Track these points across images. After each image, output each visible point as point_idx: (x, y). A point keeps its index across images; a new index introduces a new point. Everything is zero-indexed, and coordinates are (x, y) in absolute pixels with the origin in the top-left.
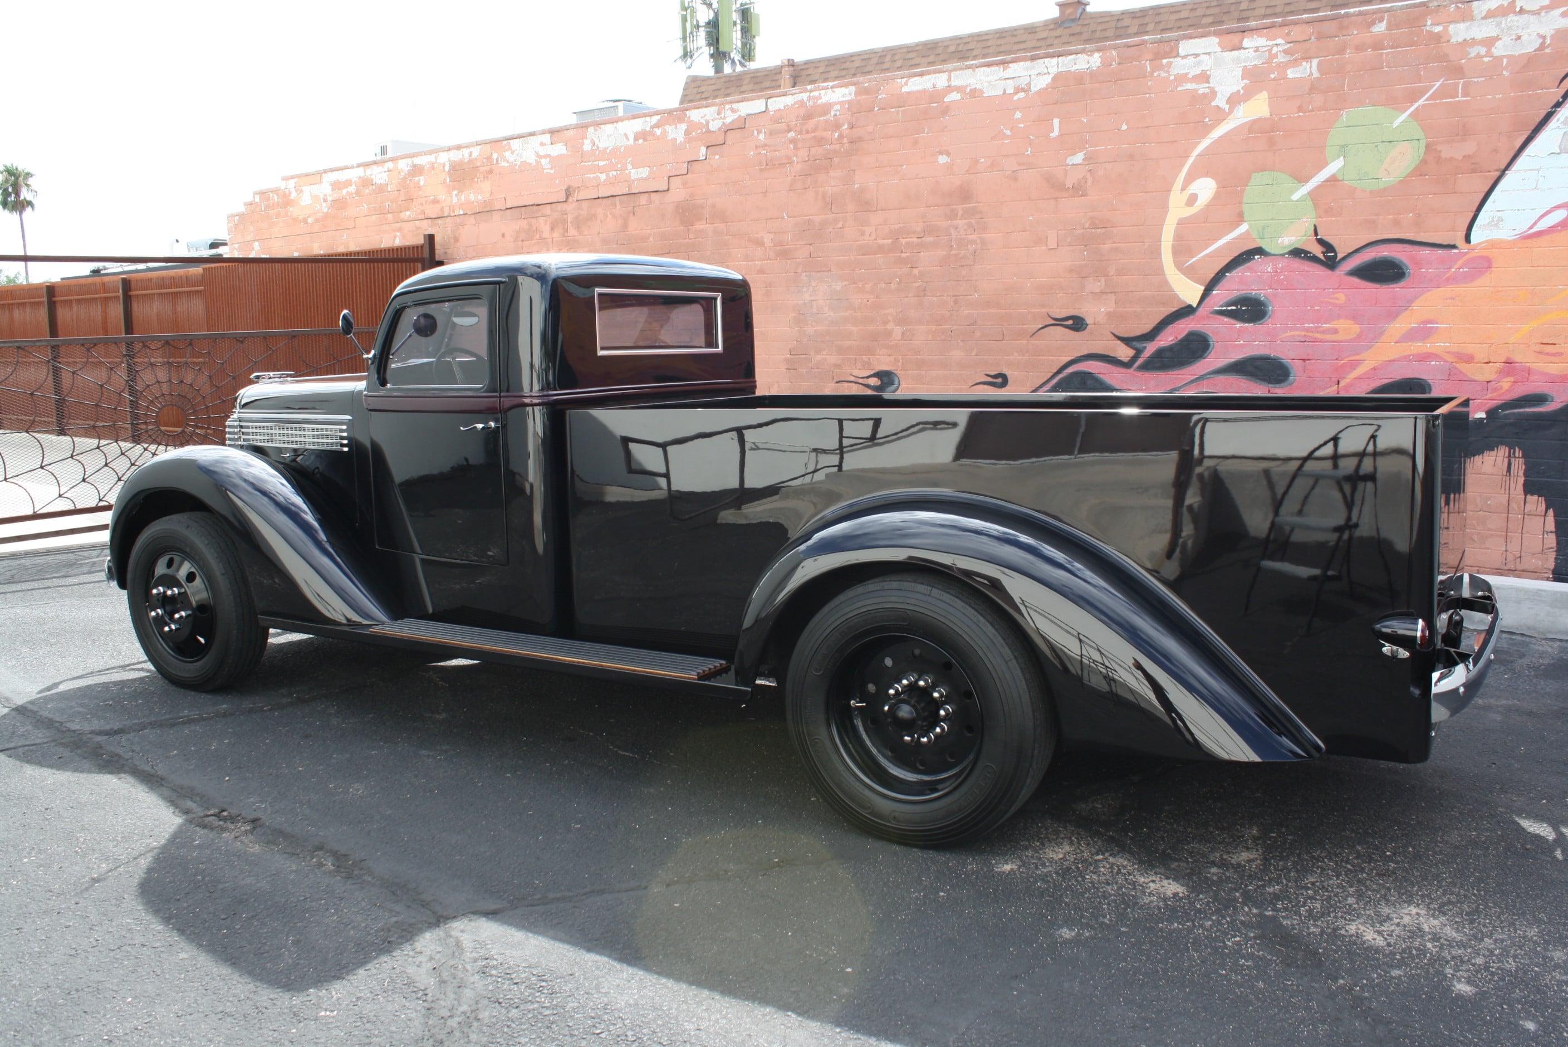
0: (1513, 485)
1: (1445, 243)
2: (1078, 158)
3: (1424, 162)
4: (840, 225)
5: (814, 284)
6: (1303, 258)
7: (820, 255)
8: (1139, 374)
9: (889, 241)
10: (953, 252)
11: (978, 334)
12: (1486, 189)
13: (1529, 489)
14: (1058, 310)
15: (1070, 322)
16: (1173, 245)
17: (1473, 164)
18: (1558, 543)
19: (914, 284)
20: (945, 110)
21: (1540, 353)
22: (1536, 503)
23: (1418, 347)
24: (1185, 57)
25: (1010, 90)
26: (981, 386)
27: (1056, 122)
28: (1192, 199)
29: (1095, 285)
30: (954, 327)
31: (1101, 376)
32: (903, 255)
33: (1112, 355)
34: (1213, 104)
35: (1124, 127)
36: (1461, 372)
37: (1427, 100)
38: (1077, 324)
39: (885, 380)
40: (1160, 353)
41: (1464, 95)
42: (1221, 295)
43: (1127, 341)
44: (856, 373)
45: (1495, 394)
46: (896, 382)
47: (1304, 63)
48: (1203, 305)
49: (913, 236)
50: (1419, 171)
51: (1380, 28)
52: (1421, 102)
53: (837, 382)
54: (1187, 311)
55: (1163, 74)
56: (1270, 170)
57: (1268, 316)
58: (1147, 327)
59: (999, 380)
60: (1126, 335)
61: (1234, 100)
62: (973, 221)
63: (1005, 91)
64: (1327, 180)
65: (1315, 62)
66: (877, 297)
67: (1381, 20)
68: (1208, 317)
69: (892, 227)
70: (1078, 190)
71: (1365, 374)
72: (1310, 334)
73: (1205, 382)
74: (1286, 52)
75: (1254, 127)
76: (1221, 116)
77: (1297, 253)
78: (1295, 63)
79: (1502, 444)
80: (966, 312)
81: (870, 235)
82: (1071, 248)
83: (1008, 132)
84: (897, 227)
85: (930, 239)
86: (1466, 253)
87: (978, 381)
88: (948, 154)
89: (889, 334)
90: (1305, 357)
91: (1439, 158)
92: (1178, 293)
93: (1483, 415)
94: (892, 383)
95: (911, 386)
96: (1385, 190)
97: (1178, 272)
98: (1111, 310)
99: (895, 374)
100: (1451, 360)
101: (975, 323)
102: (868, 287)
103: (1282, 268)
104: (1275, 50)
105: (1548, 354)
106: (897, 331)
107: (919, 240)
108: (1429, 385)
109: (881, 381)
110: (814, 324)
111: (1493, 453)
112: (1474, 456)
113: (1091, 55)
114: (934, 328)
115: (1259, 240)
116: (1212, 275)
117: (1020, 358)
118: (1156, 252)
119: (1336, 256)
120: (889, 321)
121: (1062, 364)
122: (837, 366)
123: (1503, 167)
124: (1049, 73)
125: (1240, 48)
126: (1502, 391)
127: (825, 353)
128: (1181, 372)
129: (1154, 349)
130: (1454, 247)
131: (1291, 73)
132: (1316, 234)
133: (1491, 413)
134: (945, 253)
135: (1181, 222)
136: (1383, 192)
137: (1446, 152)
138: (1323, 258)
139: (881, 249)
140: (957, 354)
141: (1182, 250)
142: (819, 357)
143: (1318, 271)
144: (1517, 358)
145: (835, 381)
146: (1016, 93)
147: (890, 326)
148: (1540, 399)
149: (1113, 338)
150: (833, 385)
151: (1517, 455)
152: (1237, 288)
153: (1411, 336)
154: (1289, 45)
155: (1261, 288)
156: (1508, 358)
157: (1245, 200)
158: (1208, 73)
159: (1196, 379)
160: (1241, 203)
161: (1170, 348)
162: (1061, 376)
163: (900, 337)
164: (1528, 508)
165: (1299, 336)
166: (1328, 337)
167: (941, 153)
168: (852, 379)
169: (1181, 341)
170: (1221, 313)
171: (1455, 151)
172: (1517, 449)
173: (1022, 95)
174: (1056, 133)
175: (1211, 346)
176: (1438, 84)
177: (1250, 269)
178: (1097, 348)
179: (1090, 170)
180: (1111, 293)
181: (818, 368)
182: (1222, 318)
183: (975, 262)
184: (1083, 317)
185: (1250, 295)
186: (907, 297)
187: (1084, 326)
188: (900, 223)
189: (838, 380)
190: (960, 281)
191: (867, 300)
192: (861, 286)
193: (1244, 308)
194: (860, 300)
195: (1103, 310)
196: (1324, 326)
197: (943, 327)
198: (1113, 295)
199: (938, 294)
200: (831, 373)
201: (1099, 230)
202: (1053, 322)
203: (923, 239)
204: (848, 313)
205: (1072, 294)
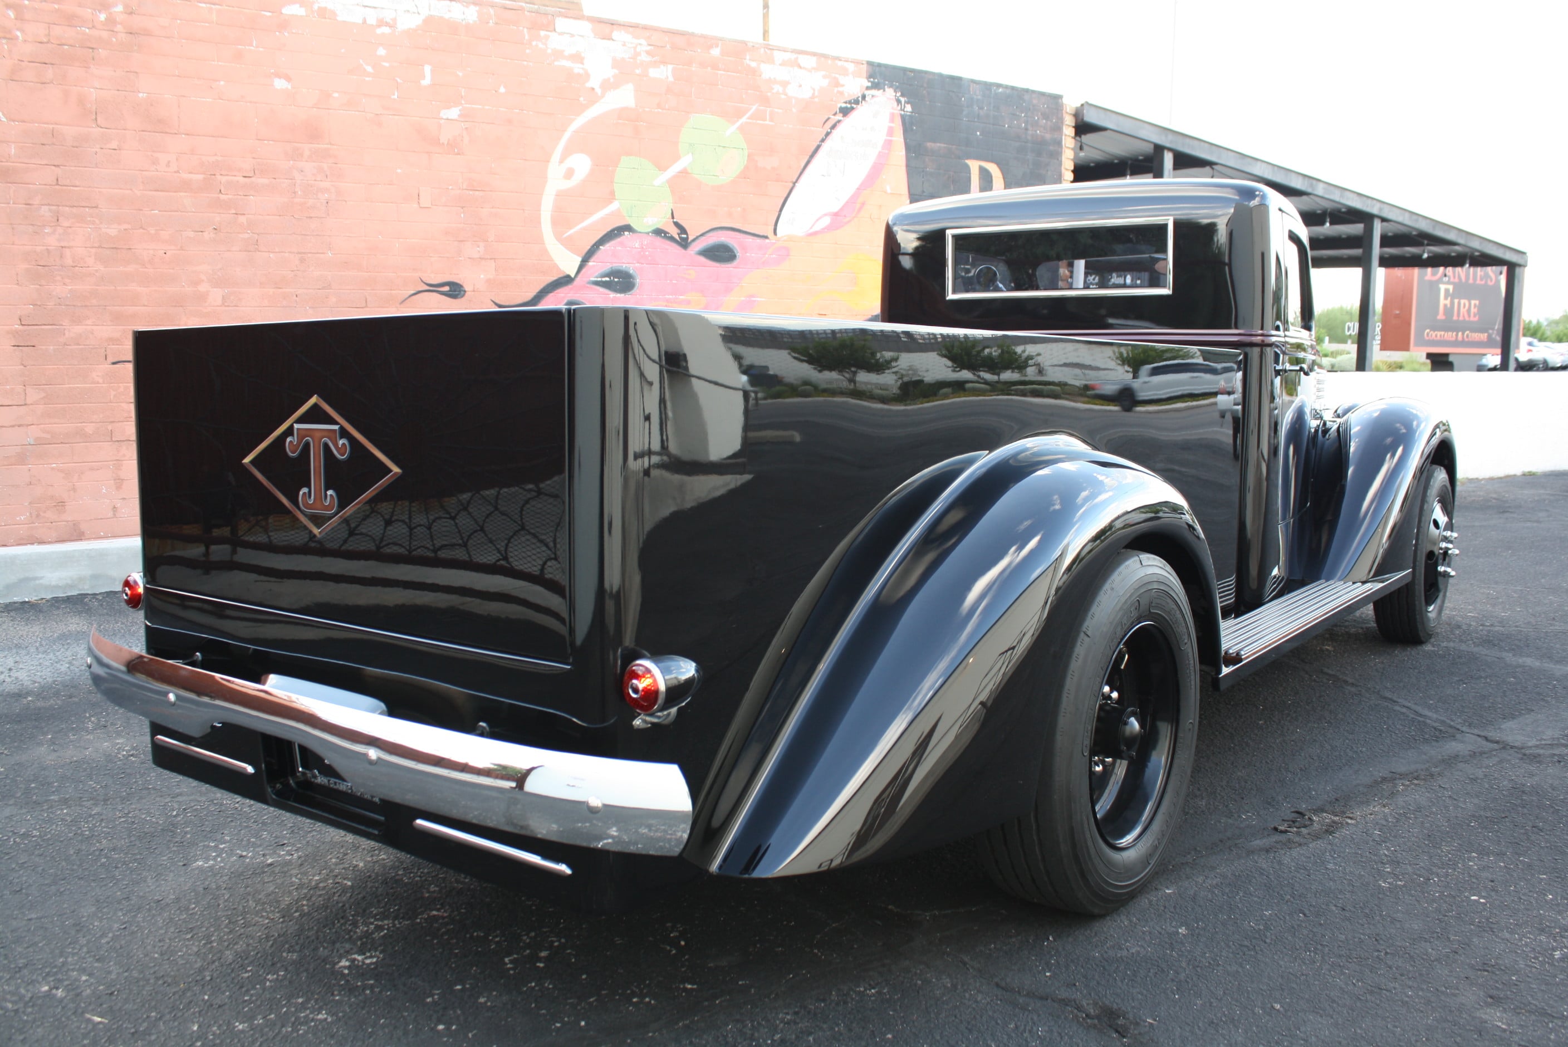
1: (761, 234)
2: (454, 113)
3: (746, 168)
4: (114, 145)
5: (65, 224)
6: (664, 238)
7: (77, 183)
9: (201, 177)
10: (297, 200)
12: (785, 196)
14: (432, 275)
15: (447, 289)
16: (552, 217)
17: (777, 174)
19: (241, 236)
20: (284, 24)
24: (561, 34)
25: (372, 21)
27: (427, 69)
28: (569, 174)
29: (473, 250)
30: (300, 291)
32: (222, 197)
34: (589, 85)
35: (502, 90)
37: (749, 118)
38: (455, 290)
41: (771, 120)
42: (597, 267)
47: (662, 66)
48: (580, 276)
49: (235, 173)
50: (744, 175)
51: (716, 52)
52: (744, 119)
53: (114, 363)
54: (565, 281)
55: (541, 45)
56: (636, 155)
57: (636, 288)
58: (528, 295)
60: (507, 303)
61: (607, 86)
62: (324, 165)
63: (365, 21)
64: (680, 172)
65: (670, 67)
66: (182, 249)
67: (717, 46)
68: (585, 287)
69: (203, 158)
70: (453, 147)
72: (670, 305)
74: (648, 53)
75: (622, 113)
76: (593, 97)
77: (659, 232)
78: (655, 64)
80: (317, 273)
81: (168, 164)
82: (447, 209)
83: (369, 69)
84: (213, 159)
85: (265, 181)
86: (774, 243)
88: (288, 79)
89: (202, 297)
91: (757, 166)
92: (557, 262)
96: (722, 186)
97: (557, 242)
98: (491, 277)
101: (329, 287)
102: (165, 234)
103: (647, 245)
104: (639, 49)
106: (216, 295)
107: (246, 180)
110: (67, 281)
113: (467, 7)
114: (271, 291)
115: (628, 218)
116: (589, 247)
118: (537, 221)
119: (687, 238)
120: (202, 281)
122: (110, 340)
123: (794, 180)
124: (418, 13)
125: (610, 38)
127: (89, 322)
130: (766, 237)
131: (654, 73)
132: (673, 217)
134: (285, 199)
135: (560, 195)
136: (719, 188)
137: (761, 162)
138: (678, 239)
139: (186, 186)
141: (561, 221)
142: (78, 329)
143: (675, 249)
145: (111, 359)
146: (379, 26)
147: (203, 288)
149: (494, 306)
150: (107, 367)
152: (608, 260)
154: (650, 47)
155: (630, 262)
157: (616, 180)
158: (583, 55)
160: (612, 182)
163: (219, 302)
167: (278, 76)
170: (596, 283)
171: (768, 163)
173: (386, 30)
174: (427, 81)
176: (754, 108)
177: (622, 244)
179: (466, 128)
180: (491, 259)
181: (79, 344)
182: (598, 288)
183: (328, 215)
184: (461, 283)
185: (621, 268)
186: (228, 251)
187: (462, 293)
188: (216, 155)
189: (114, 361)
190: (307, 235)
191: (163, 252)
192: (153, 232)
193: (616, 280)
194: (151, 252)
195: (482, 276)
196: (681, 297)
197: (284, 290)
198: (493, 261)
199: (277, 250)
200: (103, 350)
201: (477, 193)
202: (428, 288)
203: (253, 179)
204: (130, 268)
205: (448, 258)
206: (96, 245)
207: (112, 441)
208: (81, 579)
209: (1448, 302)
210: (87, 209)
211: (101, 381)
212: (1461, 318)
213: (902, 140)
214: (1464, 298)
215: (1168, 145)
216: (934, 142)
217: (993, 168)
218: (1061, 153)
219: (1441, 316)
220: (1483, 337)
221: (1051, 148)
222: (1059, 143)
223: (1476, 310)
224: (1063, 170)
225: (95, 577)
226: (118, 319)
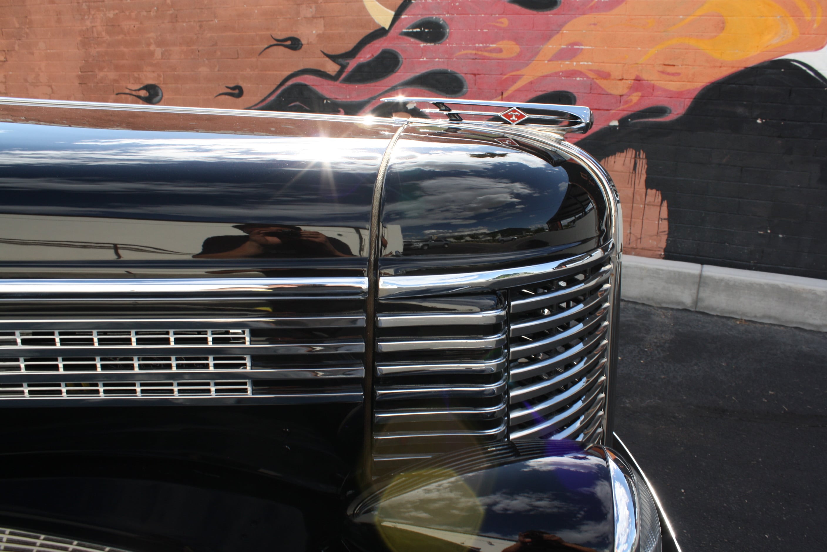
0: (637, 181)
5: (93, 12)
8: (344, 86)
11: (219, 53)
13: (650, 184)
14: (279, 33)
15: (289, 43)
18: (669, 228)
19: (168, 12)
21: (663, 72)
22: (654, 196)
23: (566, 65)
26: (223, 97)
29: (308, 11)
30: (200, 48)
31: (315, 88)
33: (322, 70)
36: (600, 87)
38: (295, 44)
39: (152, 92)
40: (360, 68)
42: (408, 19)
43: (333, 58)
44: (130, 86)
45: (626, 106)
46: (160, 94)
48: (394, 27)
54: (381, 32)
57: (446, 37)
58: (349, 46)
59: (237, 91)
60: (334, 53)
66: (141, 23)
68: (398, 38)
71: (524, 86)
72: (480, 53)
79: (630, 147)
80: (209, 35)
87: (221, 92)
89: (152, 54)
90: (476, 72)
92: (374, 18)
93: (615, 123)
94: (157, 95)
95: (171, 97)
98: (321, 32)
99: (159, 87)
100: (592, 77)
101: (216, 44)
102: (133, 15)
105: (668, 74)
106: (158, 52)
108: (575, 98)
109: (149, 93)
110: (96, 46)
111: (623, 155)
112: (608, 156)
114: (185, 48)
116: (401, 2)
117: (251, 73)
120: (152, 43)
121: (283, 78)
122: (115, 80)
126: (632, 104)
127: (106, 70)
128: (377, 83)
129: (355, 65)
133: (622, 121)
140: (204, 70)
142: (101, 74)
144: (645, 76)
145: (116, 92)
147: (152, 47)
148: (661, 111)
149: (323, 55)
150: (114, 96)
151: (641, 156)
152: (421, 13)
153: (561, 55)
155: (440, 12)
156: (637, 76)
159: (389, 90)
161: (368, 64)
162: (283, 88)
163: (160, 57)
164: (649, 199)
165: (471, 54)
166: (494, 55)
168: (127, 91)
169: (377, 58)
170: (408, 34)
172: (642, 152)
175: (401, 62)
178: (311, 64)
180: (321, 17)
181: (102, 83)
182: (409, 38)
184: (299, 38)
185: (431, 20)
186: (163, 23)
187: (300, 45)
189: (117, 92)
190: (203, 9)
191: (133, 26)
192: (128, 14)
193: (426, 30)
194: (129, 26)
195: (314, 32)
196: (491, 45)
197: (192, 47)
198: (322, 19)
199: (187, 20)
200: (112, 86)
202: (275, 42)
204: (120, 37)
205: (290, 18)
206: (105, 24)
226: (117, 68)
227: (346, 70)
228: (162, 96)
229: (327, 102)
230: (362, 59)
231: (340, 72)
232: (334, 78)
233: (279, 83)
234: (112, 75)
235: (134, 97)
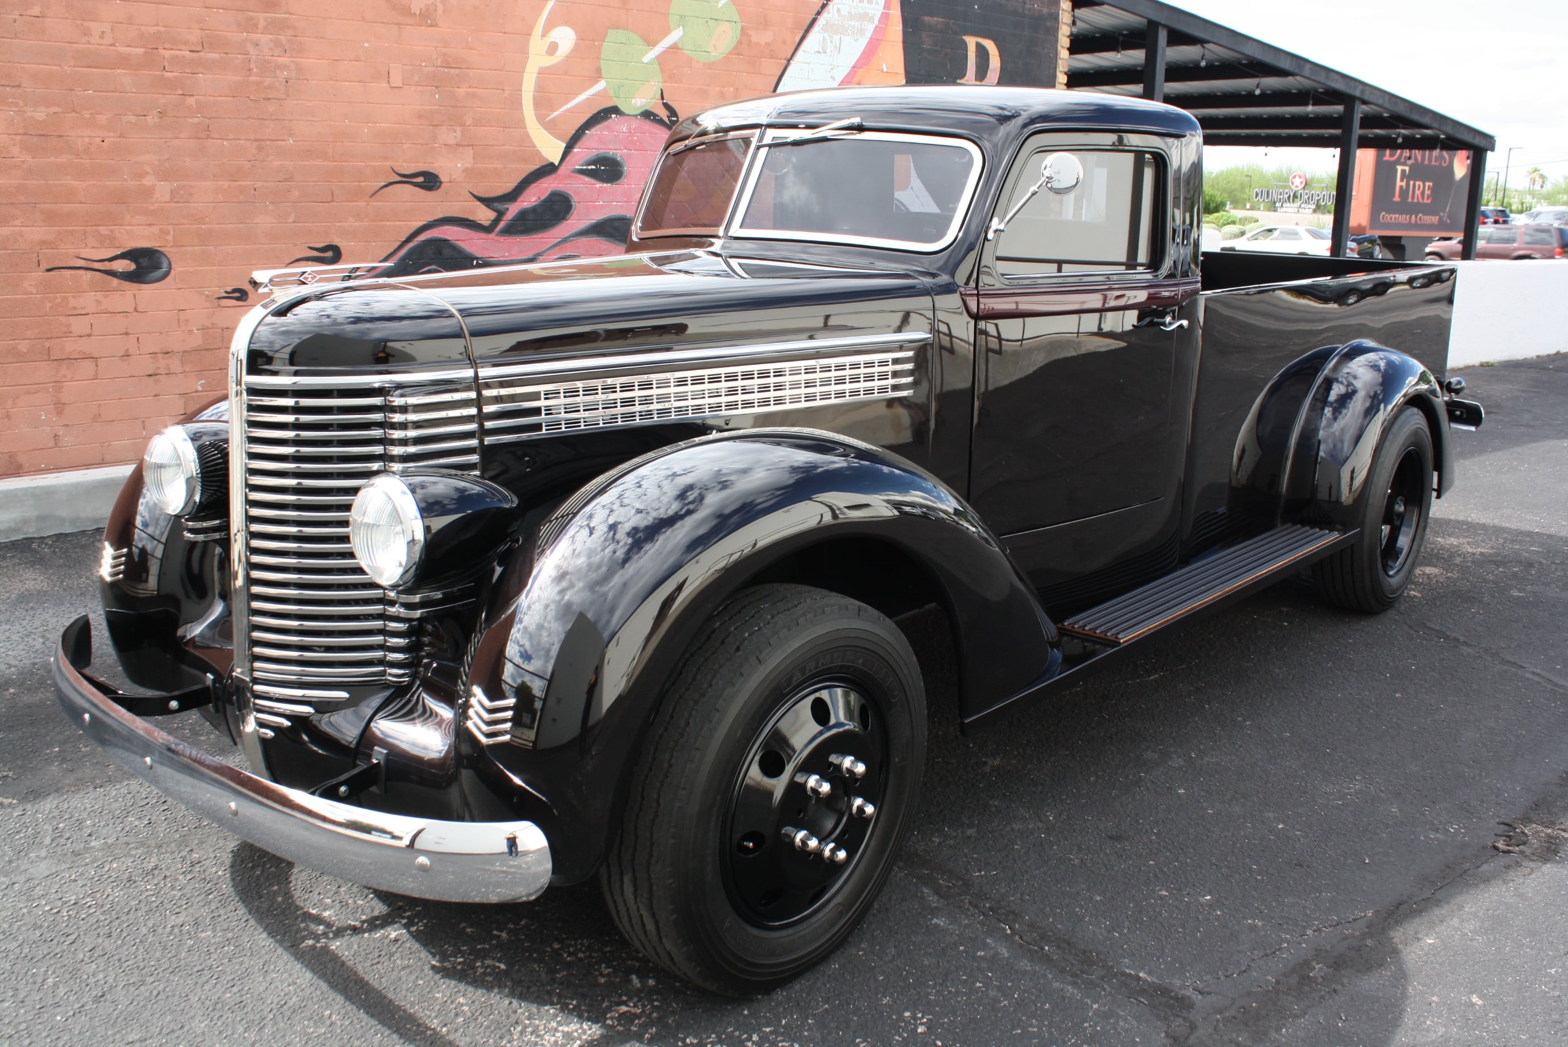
3: (740, 43)
4: (36, 11)
6: (652, 121)
8: (502, 239)
9: (141, 51)
10: (252, 79)
11: (296, 193)
12: (779, 74)
14: (405, 164)
15: (421, 179)
16: (534, 97)
17: (771, 51)
19: (189, 120)
26: (303, 264)
28: (553, 48)
29: (449, 136)
30: (258, 184)
31: (459, 243)
32: (167, 75)
33: (471, 218)
38: (430, 181)
39: (145, 262)
40: (523, 215)
42: (582, 153)
43: (487, 202)
44: (86, 253)
46: (165, 265)
48: (564, 164)
49: (181, 47)
50: (736, 51)
53: (48, 270)
54: (548, 169)
56: (624, 29)
57: (623, 176)
58: (509, 186)
59: (329, 254)
60: (487, 196)
62: (282, 38)
64: (670, 48)
66: (120, 137)
68: (569, 176)
69: (143, 28)
70: (426, 18)
73: (568, 244)
77: (647, 115)
80: (277, 163)
81: (102, 36)
82: (419, 88)
84: (155, 29)
85: (215, 56)
87: (299, 256)
89: (147, 193)
91: (750, 41)
92: (540, 149)
94: (157, 266)
95: (191, 269)
96: (714, 63)
97: (540, 127)
98: (469, 166)
99: (162, 253)
101: (290, 179)
102: (102, 119)
103: (635, 128)
106: (163, 190)
107: (195, 55)
109: (138, 264)
114: (226, 184)
115: (614, 99)
116: (574, 132)
117: (357, 224)
118: (516, 102)
119: (677, 121)
120: (147, 173)
121: (411, 231)
122: (43, 243)
123: (789, 57)
127: (17, 222)
128: (544, 235)
129: (517, 211)
132: (662, 98)
134: (239, 78)
135: (542, 72)
136: (710, 65)
137: (756, 37)
138: (668, 122)
139: (123, 62)
141: (543, 102)
142: (4, 231)
143: (664, 133)
145: (44, 266)
147: (148, 181)
149: (472, 198)
150: (40, 274)
152: (594, 146)
155: (618, 147)
157: (602, 57)
159: (560, 243)
160: (598, 58)
161: (534, 210)
162: (411, 245)
163: (167, 197)
168: (81, 263)
169: (545, 201)
170: (582, 172)
171: (762, 37)
175: (573, 207)
177: (607, 129)
178: (454, 209)
180: (468, 146)
181: (6, 249)
182: (583, 177)
183: (288, 95)
184: (436, 173)
185: (607, 155)
186: (177, 138)
187: (438, 184)
188: (158, 25)
189: (49, 267)
190: (265, 119)
191: (101, 139)
192: (87, 116)
193: (602, 168)
194: (87, 140)
195: (459, 165)
197: (240, 183)
198: (471, 148)
199: (231, 137)
200: (35, 255)
201: (453, 70)
202: (400, 179)
203: (201, 54)
204: (63, 159)
205: (422, 144)
206: (21, 132)
207: (49, 360)
208: (25, 521)
209: (1404, 184)
210: (8, 89)
211: (34, 291)
212: (1415, 200)
213: (899, 13)
214: (1419, 180)
215: (1163, 22)
216: (932, 15)
217: (990, 45)
218: (1058, 29)
219: (1397, 198)
220: (1434, 219)
221: (1048, 24)
222: (1055, 18)
223: (1429, 192)
224: (1059, 48)
225: (41, 518)
226: (50, 218)
227: (505, 218)
228: (170, 268)
229: (477, 262)
230: (525, 204)
231: (496, 222)
232: (488, 229)
233: (404, 239)
234: (37, 232)
235: (97, 273)
